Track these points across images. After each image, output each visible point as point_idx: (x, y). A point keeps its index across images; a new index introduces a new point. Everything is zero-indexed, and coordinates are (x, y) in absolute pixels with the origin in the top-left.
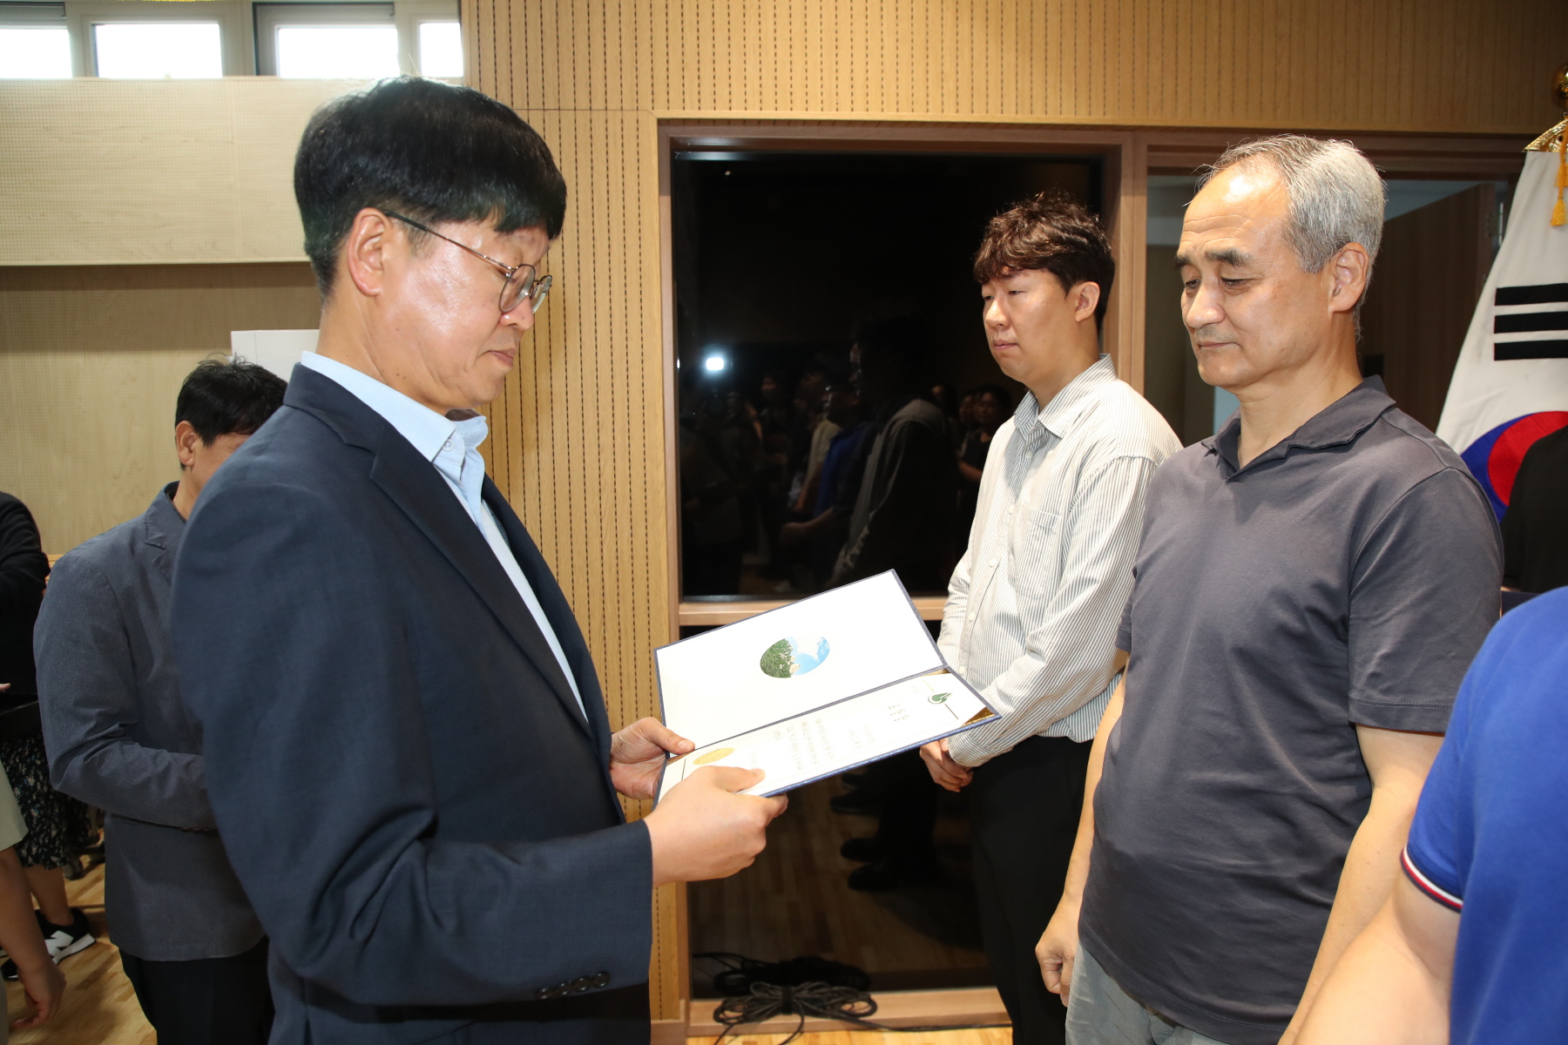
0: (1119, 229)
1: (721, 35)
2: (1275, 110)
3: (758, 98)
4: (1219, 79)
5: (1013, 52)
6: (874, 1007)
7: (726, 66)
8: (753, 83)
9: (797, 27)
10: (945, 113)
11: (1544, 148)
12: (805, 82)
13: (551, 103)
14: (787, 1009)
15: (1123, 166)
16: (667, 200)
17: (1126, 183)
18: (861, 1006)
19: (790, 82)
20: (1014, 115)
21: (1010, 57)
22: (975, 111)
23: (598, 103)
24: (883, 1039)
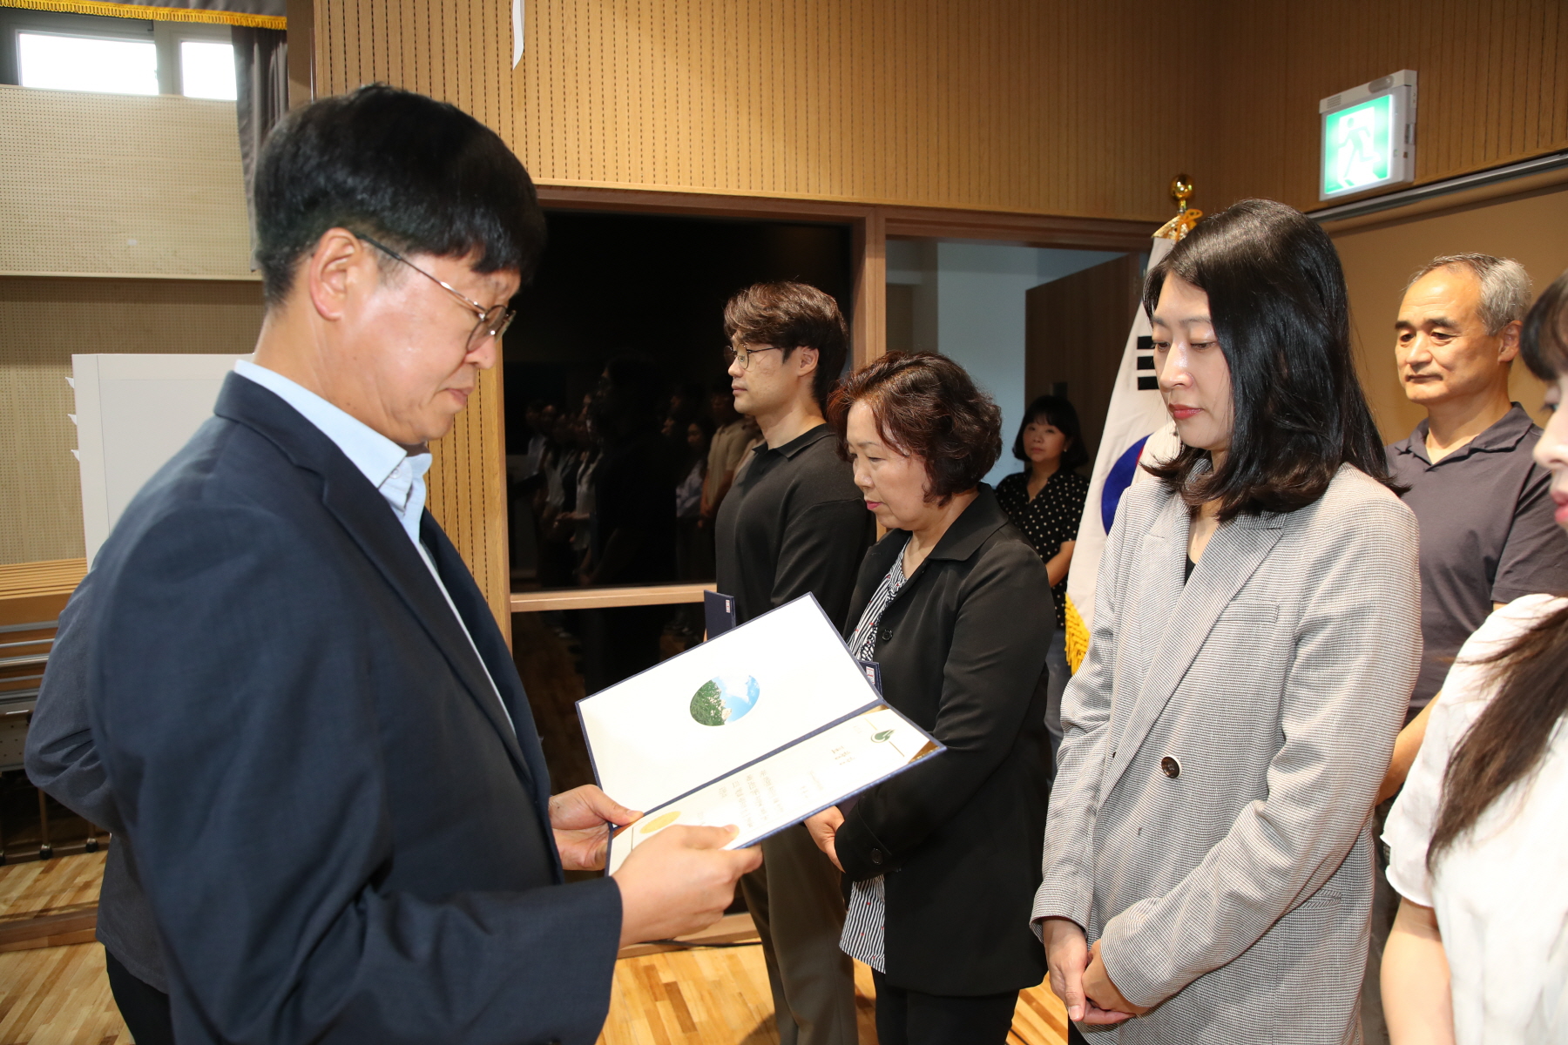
0: (864, 284)
1: (545, 115)
2: (980, 196)
3: (577, 169)
4: (938, 170)
5: (782, 142)
7: (550, 141)
8: (572, 157)
9: (609, 112)
10: (729, 189)
11: (1165, 236)
12: (616, 158)
15: (867, 234)
17: (869, 248)
19: (603, 157)
20: (783, 192)
21: (780, 146)
22: (753, 187)
24: (693, 956)
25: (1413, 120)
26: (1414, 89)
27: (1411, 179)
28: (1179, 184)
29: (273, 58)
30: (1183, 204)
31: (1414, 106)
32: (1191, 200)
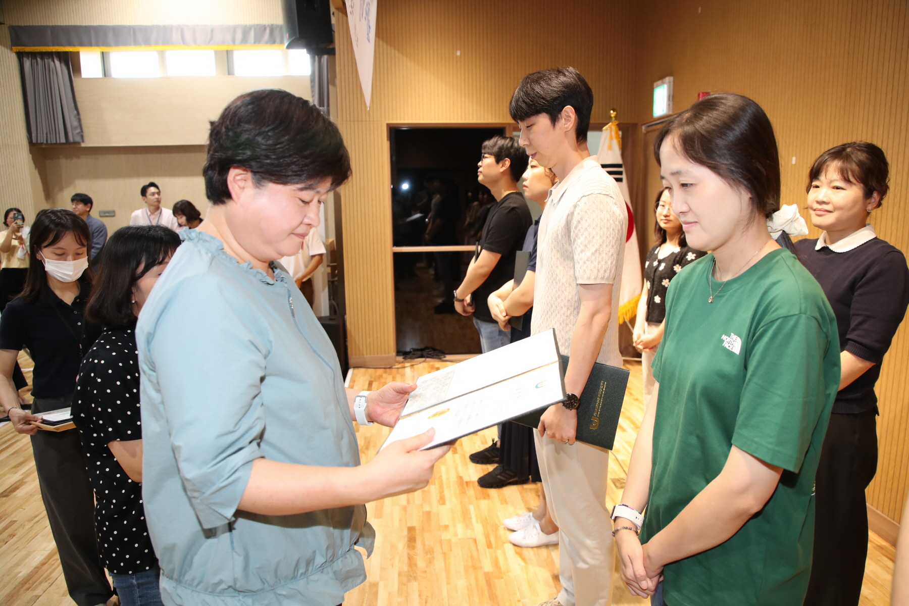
3: (411, 117)
5: (476, 105)
6: (445, 357)
8: (410, 114)
9: (421, 99)
10: (458, 121)
11: (606, 129)
13: (360, 119)
14: (422, 356)
16: (389, 142)
18: (442, 357)
23: (371, 119)
25: (672, 93)
26: (672, 83)
27: (671, 113)
28: (612, 112)
29: (322, 59)
30: (614, 119)
31: (672, 88)
32: (616, 117)
